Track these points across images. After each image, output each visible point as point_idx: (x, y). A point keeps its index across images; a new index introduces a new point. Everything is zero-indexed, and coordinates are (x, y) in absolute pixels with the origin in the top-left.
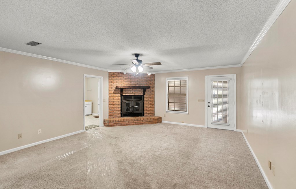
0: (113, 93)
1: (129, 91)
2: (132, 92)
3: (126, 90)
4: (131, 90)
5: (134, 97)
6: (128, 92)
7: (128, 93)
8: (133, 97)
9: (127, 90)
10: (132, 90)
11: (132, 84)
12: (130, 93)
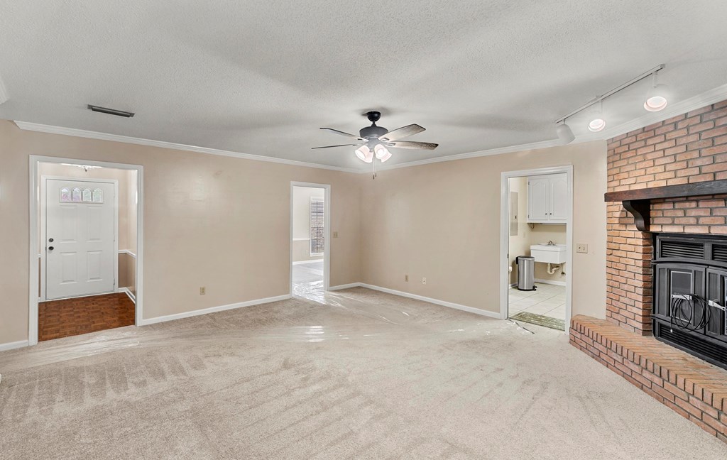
0: (617, 221)
1: (680, 213)
2: (697, 218)
3: (666, 206)
4: (687, 205)
5: (714, 247)
6: (673, 218)
7: (673, 224)
8: (708, 248)
9: (670, 206)
10: (694, 205)
11: (696, 171)
12: (684, 221)
